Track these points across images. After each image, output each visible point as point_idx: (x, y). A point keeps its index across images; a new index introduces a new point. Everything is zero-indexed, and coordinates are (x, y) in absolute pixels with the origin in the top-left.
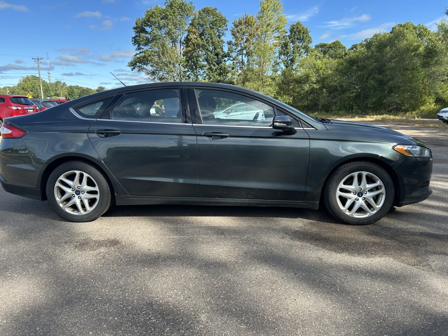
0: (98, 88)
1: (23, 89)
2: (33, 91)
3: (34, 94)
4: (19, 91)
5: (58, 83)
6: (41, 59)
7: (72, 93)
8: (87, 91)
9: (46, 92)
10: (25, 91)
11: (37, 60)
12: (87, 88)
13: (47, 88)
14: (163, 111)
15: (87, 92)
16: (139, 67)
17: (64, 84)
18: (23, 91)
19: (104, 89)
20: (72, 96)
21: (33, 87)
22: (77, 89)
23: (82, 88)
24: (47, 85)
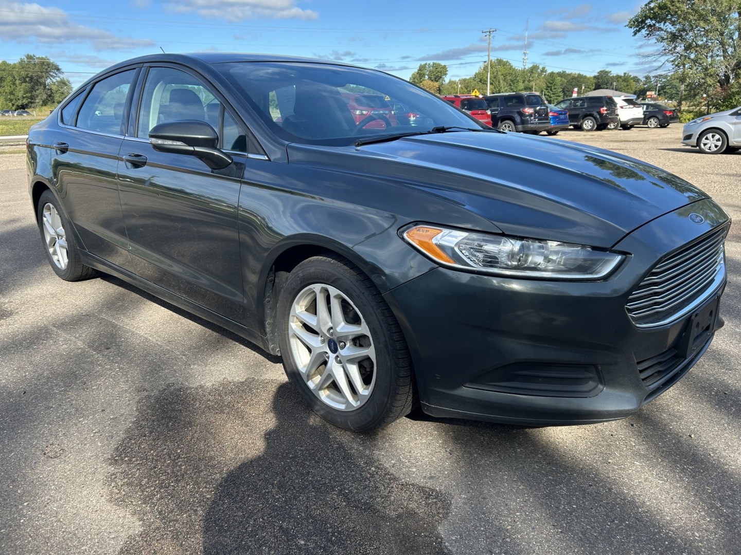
0: (598, 73)
1: (480, 81)
2: (494, 84)
3: (495, 88)
4: (475, 85)
5: (534, 69)
6: (493, 31)
7: (552, 84)
8: (579, 79)
9: (512, 84)
10: (483, 84)
11: (488, 33)
12: (579, 75)
13: (515, 78)
14: (666, 113)
15: (578, 81)
16: (650, 26)
17: (543, 70)
18: (480, 84)
19: (609, 74)
20: (551, 90)
21: (495, 78)
22: (561, 77)
23: (569, 75)
24: (515, 74)
